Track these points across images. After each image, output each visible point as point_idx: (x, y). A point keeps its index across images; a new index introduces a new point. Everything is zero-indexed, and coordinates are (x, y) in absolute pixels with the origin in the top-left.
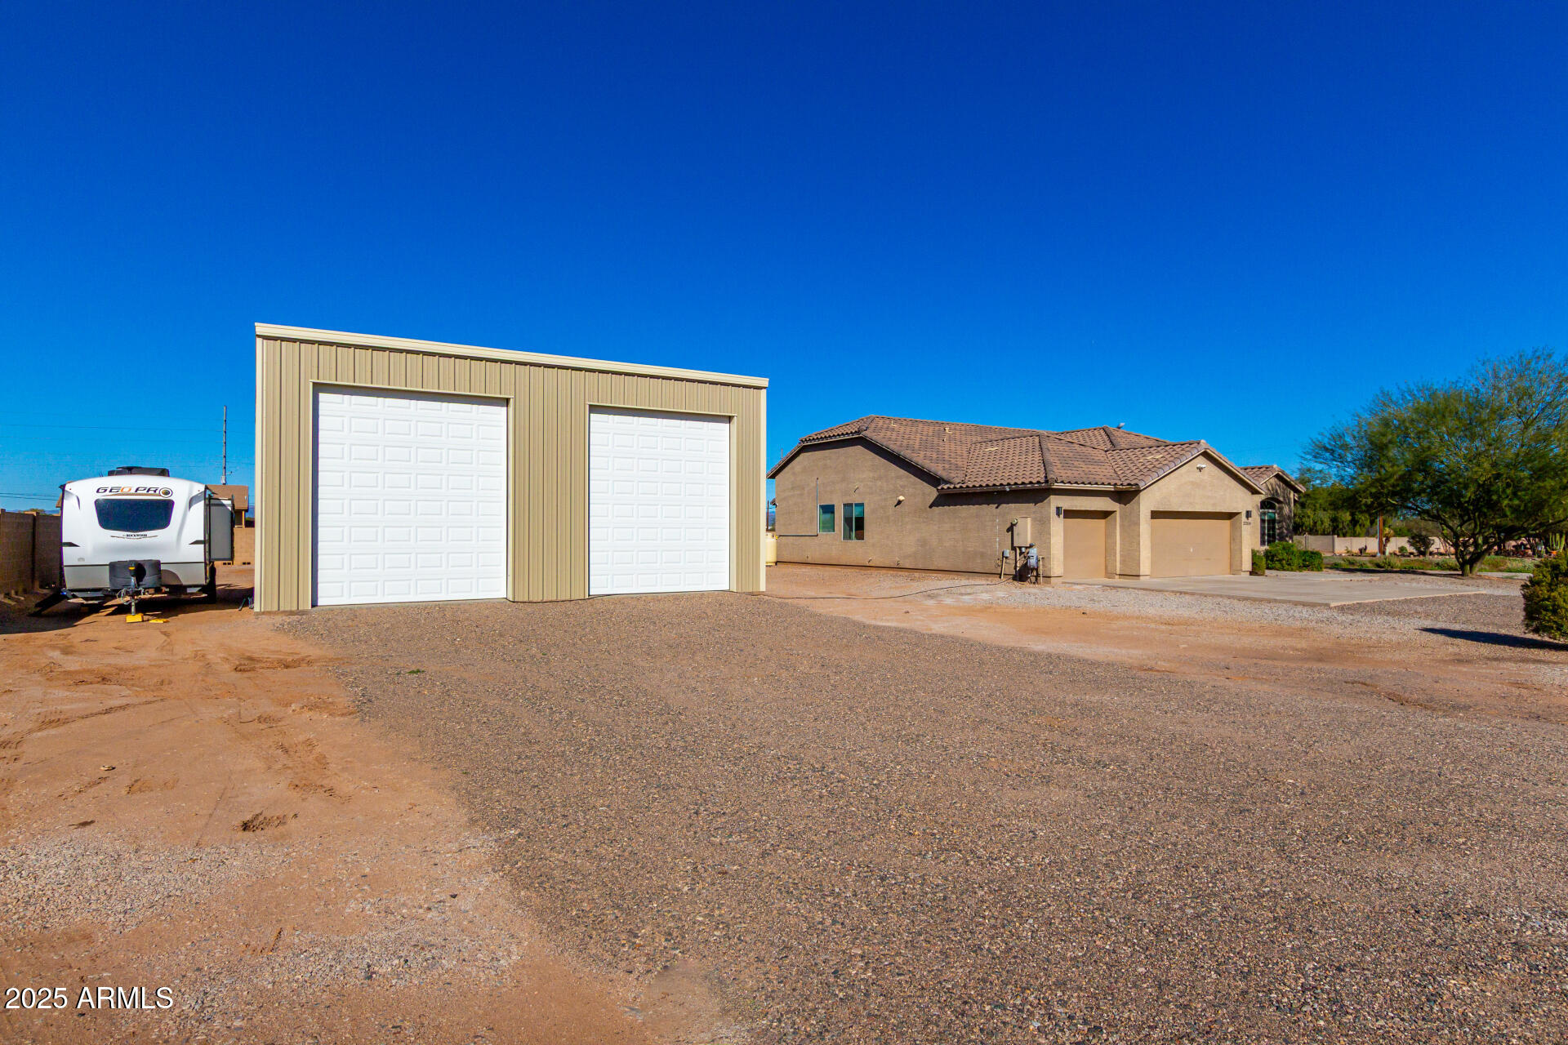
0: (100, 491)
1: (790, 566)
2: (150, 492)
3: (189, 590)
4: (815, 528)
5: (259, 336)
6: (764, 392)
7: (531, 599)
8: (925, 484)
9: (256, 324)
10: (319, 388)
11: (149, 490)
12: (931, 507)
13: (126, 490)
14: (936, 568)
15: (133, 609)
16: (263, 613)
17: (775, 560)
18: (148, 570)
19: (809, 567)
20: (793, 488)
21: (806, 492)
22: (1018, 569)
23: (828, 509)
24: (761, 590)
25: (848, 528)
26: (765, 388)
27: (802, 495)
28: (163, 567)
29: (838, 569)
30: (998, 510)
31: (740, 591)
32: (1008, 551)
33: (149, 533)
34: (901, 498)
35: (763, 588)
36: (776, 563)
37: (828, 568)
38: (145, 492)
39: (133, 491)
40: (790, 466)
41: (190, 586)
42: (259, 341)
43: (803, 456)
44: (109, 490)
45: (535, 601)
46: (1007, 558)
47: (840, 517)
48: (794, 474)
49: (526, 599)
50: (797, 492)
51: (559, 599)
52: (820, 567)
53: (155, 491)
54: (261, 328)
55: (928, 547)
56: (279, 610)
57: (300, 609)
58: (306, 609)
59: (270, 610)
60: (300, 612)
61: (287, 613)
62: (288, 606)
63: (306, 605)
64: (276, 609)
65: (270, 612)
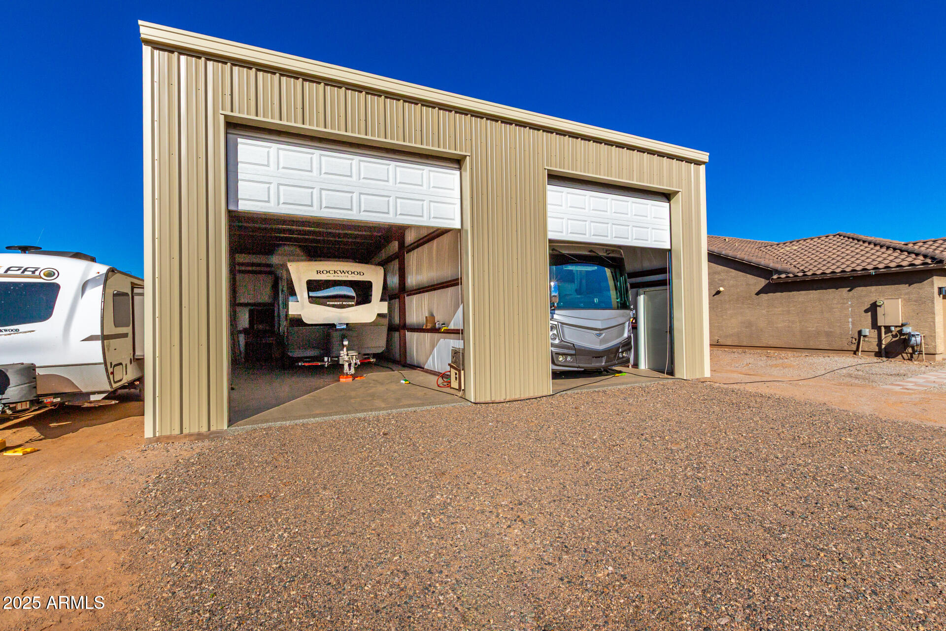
2: (27, 273)
3: (93, 398)
5: (145, 41)
6: (702, 168)
7: (493, 399)
8: (749, 276)
9: (139, 23)
11: (25, 270)
12: (757, 294)
14: (764, 345)
16: (158, 440)
18: (14, 378)
22: (883, 346)
24: (706, 376)
26: (704, 163)
28: (39, 371)
30: (851, 293)
32: (868, 330)
33: (22, 327)
34: (721, 289)
35: (707, 374)
38: (19, 272)
39: (3, 272)
41: (94, 393)
42: (145, 48)
45: (497, 401)
46: (865, 336)
49: (488, 399)
53: (33, 272)
55: (754, 328)
56: (182, 432)
57: (213, 429)
58: (219, 428)
59: (169, 433)
60: (211, 435)
61: (193, 438)
62: (195, 424)
63: (221, 424)
64: (177, 431)
65: (168, 437)
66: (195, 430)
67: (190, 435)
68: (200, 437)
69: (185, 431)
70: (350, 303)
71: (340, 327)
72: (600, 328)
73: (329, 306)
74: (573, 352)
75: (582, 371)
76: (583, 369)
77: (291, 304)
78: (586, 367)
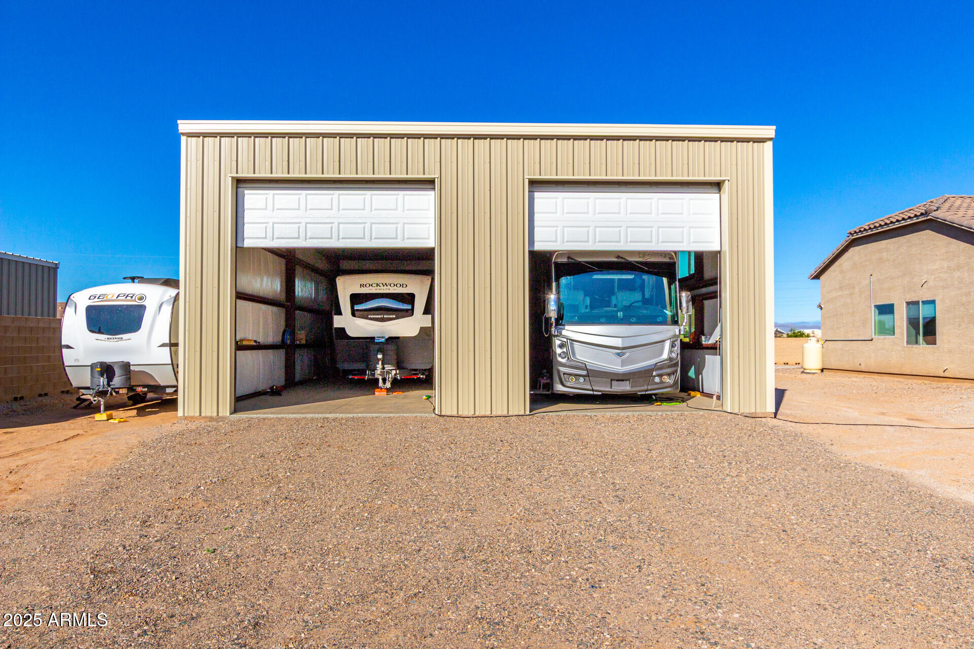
0: (91, 298)
1: (839, 373)
2: (128, 298)
3: (168, 390)
4: (870, 331)
5: (183, 134)
6: (769, 146)
7: (460, 413)
9: (179, 122)
10: (240, 183)
11: (127, 296)
13: (109, 297)
15: (102, 408)
16: (183, 418)
17: (820, 367)
18: (118, 371)
19: (862, 375)
20: (841, 288)
21: (857, 290)
23: (886, 309)
24: (768, 411)
25: (913, 332)
26: (770, 139)
27: (851, 294)
28: (132, 368)
29: (901, 379)
31: (736, 411)
33: (125, 336)
36: (822, 370)
37: (886, 378)
38: (124, 298)
39: (115, 298)
40: (837, 264)
42: (183, 139)
43: (853, 251)
44: (97, 296)
47: (902, 318)
48: (842, 272)
49: (455, 413)
50: (847, 292)
51: (494, 413)
52: (876, 376)
53: (132, 297)
54: (184, 126)
56: (200, 415)
57: (220, 415)
58: (225, 415)
59: (193, 415)
60: (218, 419)
61: (207, 420)
62: (209, 411)
63: (225, 411)
64: (197, 414)
65: (192, 417)
66: (209, 414)
67: (206, 417)
68: (211, 419)
69: (203, 415)
70: (391, 316)
71: (378, 341)
72: (621, 346)
73: (371, 319)
74: (584, 373)
75: (598, 395)
76: (600, 393)
77: (336, 318)
78: (604, 391)
